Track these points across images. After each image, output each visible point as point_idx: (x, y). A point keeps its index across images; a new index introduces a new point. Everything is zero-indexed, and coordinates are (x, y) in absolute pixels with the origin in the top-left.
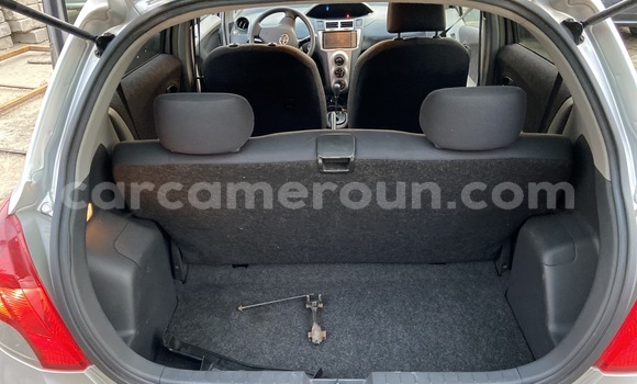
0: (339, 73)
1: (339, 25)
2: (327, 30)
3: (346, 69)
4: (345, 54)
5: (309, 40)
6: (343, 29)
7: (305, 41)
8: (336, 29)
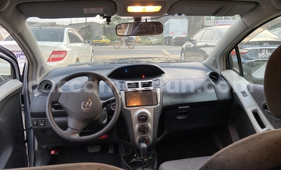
0: (143, 130)
1: (140, 85)
2: (129, 90)
3: (150, 125)
4: (148, 111)
5: (114, 101)
6: (143, 89)
7: (109, 102)
8: (138, 89)
